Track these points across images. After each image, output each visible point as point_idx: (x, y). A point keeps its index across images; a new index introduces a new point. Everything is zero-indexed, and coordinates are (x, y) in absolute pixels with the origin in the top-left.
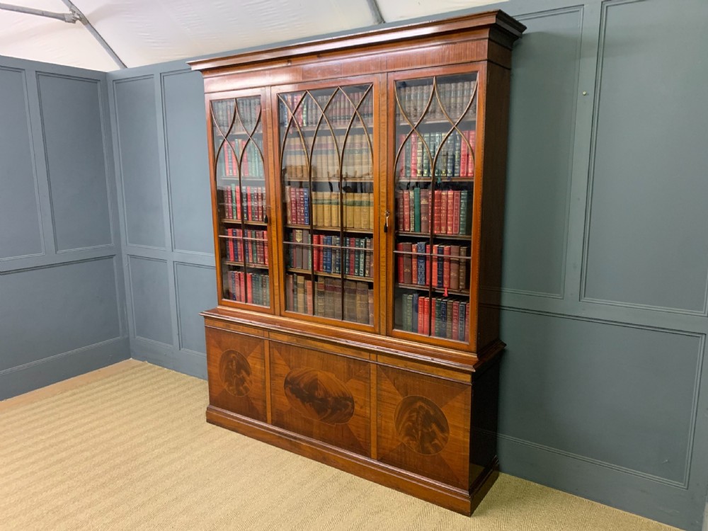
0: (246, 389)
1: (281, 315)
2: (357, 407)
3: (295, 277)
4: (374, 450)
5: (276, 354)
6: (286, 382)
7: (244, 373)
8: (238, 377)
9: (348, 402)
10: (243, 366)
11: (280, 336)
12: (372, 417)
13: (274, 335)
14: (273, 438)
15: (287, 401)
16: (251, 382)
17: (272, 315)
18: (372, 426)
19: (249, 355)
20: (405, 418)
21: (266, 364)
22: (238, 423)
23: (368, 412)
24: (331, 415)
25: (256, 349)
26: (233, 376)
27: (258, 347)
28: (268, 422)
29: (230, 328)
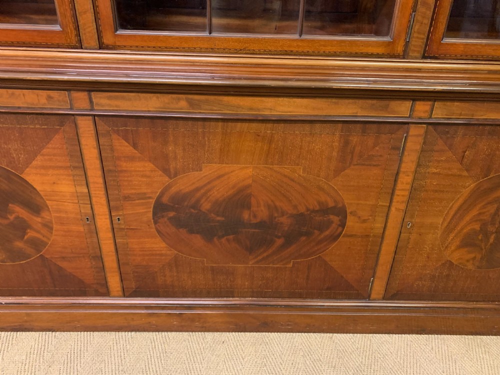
0: (37, 245)
1: (102, 46)
2: (351, 221)
4: (378, 286)
5: (123, 147)
6: (159, 208)
7: (19, 211)
8: (5, 222)
9: (331, 217)
11: (130, 100)
12: (387, 233)
13: (109, 98)
14: (133, 319)
15: (163, 245)
16: (48, 226)
17: (72, 48)
18: (384, 248)
19: (28, 163)
20: (468, 218)
21: (90, 180)
22: (28, 315)
23: (379, 225)
24: (283, 247)
25: (50, 146)
27: (57, 137)
28: (112, 293)
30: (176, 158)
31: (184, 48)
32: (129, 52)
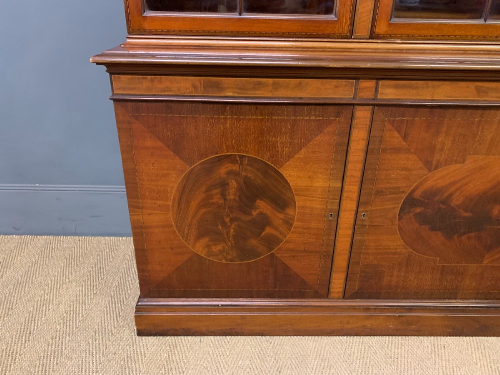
0: (271, 242)
1: (373, 36)
5: (394, 138)
6: (410, 203)
7: (263, 206)
8: (248, 218)
10: (264, 191)
11: (417, 88)
13: (396, 87)
14: (348, 323)
15: (401, 242)
16: (288, 223)
17: (341, 38)
19: (289, 157)
21: (348, 173)
25: (318, 138)
26: (227, 220)
27: (329, 129)
28: (331, 295)
29: (222, 89)
30: (442, 149)
31: (455, 36)
32: (399, 41)
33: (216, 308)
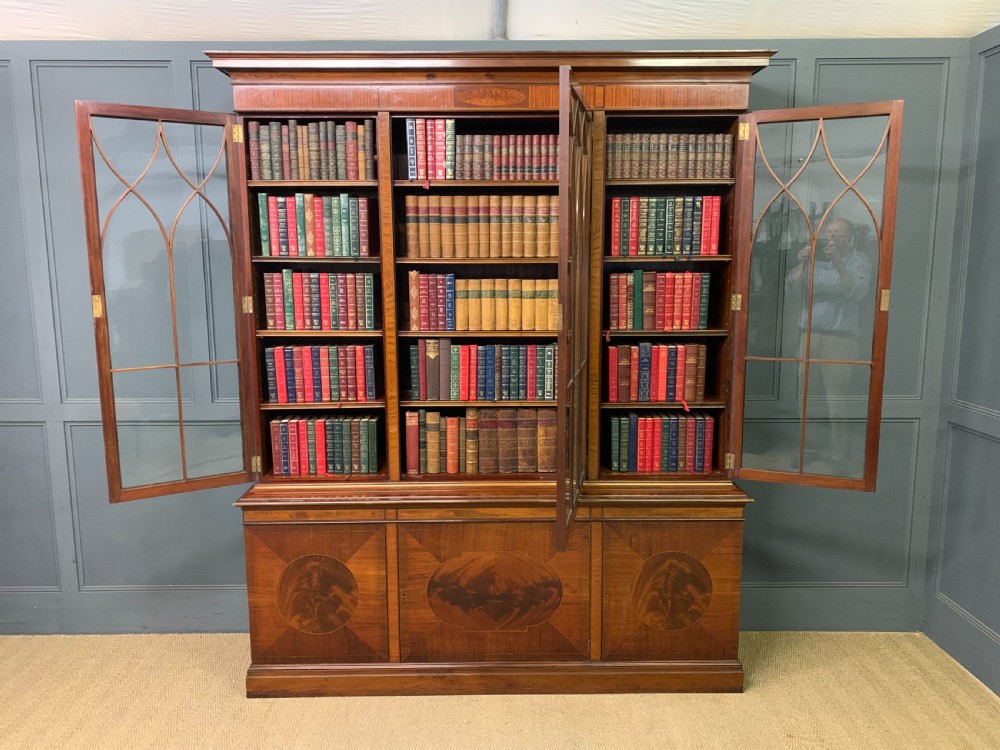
0: (344, 617)
2: (565, 592)
3: (422, 416)
4: (595, 647)
5: (413, 542)
6: (433, 585)
7: (337, 590)
8: (326, 599)
9: (552, 589)
10: (337, 578)
11: (420, 513)
12: (593, 600)
13: (408, 512)
15: (433, 615)
16: (354, 602)
18: (593, 613)
19: (350, 556)
20: (647, 587)
21: (389, 565)
22: (326, 679)
23: (586, 594)
24: (519, 615)
25: (367, 543)
26: (312, 601)
27: (373, 538)
28: (392, 659)
29: (308, 517)
30: (445, 548)
33: (305, 672)
